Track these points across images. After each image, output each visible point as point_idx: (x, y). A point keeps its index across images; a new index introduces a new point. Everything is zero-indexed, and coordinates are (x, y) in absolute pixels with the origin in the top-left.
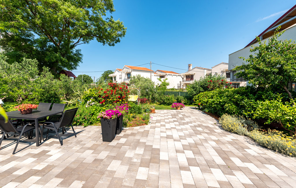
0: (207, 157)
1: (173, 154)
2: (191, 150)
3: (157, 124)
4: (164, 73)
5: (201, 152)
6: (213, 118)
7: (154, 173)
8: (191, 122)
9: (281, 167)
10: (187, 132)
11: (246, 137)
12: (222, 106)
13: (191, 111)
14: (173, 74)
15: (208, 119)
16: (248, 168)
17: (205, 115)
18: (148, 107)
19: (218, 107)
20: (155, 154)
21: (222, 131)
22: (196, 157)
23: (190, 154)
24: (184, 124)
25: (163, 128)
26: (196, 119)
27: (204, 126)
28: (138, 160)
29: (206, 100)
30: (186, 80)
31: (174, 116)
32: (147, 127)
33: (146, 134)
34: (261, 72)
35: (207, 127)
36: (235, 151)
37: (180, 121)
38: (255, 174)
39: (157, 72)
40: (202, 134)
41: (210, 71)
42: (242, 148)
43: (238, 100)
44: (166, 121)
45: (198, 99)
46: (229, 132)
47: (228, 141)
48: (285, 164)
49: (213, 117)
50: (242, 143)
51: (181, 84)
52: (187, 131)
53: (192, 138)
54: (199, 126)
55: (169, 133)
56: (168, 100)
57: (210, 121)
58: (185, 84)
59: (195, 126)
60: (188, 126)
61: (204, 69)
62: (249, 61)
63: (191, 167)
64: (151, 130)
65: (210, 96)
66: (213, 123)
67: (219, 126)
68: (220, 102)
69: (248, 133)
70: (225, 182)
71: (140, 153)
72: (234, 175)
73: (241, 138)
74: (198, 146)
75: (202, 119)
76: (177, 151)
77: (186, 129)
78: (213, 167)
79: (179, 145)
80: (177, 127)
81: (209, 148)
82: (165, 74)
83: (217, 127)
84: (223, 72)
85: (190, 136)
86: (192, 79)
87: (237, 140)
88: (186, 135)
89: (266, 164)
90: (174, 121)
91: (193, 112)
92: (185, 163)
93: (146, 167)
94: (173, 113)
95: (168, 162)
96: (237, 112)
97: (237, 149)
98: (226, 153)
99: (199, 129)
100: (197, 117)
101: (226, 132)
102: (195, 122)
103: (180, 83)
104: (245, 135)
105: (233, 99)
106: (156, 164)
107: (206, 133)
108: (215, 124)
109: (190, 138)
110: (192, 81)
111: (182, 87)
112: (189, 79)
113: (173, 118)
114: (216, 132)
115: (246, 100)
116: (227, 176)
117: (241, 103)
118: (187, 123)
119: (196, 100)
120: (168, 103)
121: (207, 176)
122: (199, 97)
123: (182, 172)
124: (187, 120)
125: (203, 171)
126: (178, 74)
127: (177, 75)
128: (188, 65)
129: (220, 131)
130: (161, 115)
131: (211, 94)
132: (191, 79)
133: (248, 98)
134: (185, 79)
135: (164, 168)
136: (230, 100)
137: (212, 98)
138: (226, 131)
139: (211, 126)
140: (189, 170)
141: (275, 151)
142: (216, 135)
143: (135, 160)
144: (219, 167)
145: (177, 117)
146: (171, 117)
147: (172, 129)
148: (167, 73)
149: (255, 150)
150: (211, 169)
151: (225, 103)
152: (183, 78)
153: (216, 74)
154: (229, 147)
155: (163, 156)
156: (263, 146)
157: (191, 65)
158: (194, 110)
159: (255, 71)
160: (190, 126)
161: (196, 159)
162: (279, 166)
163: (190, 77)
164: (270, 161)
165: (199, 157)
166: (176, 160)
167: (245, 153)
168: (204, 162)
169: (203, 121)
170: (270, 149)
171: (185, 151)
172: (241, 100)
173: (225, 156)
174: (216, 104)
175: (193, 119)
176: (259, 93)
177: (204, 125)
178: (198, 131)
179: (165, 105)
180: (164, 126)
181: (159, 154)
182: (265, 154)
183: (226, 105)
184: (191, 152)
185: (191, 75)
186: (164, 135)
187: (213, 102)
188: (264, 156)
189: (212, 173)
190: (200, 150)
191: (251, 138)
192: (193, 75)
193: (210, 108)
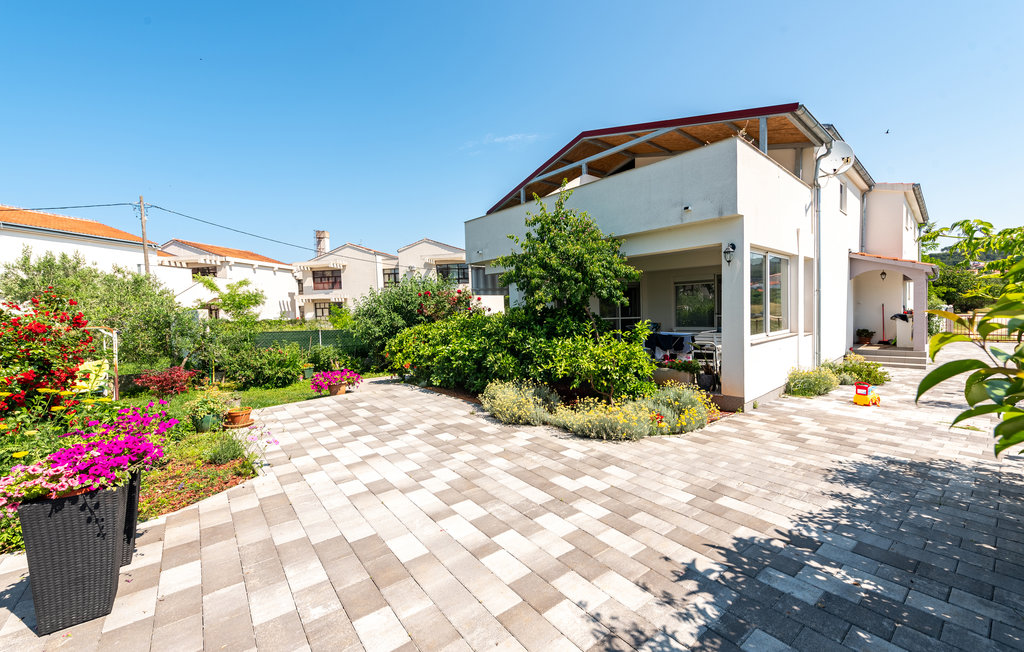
0: (513, 499)
1: (430, 530)
2: (466, 498)
3: (299, 462)
4: (214, 257)
5: (492, 492)
6: (460, 400)
7: (415, 608)
8: (410, 425)
9: (623, 464)
10: (420, 456)
11: (547, 427)
12: (479, 362)
13: (385, 390)
14: (257, 263)
15: (448, 406)
16: (586, 487)
17: (434, 396)
18: (212, 406)
19: (465, 365)
20: (375, 558)
21: (498, 426)
22: (490, 510)
23: (469, 509)
24: (394, 435)
25: (336, 470)
26: (416, 410)
27: (450, 426)
28: (326, 606)
29: (427, 351)
30: (315, 289)
31: (341, 418)
32: (264, 484)
33: (279, 509)
34: (552, 274)
35: (460, 427)
36: (549, 463)
37: (372, 429)
38: (602, 492)
39: (172, 249)
40: (461, 447)
41: (395, 262)
42: (555, 453)
43: (515, 342)
44: (323, 440)
45: (401, 351)
46: (514, 424)
47: (524, 447)
48: (623, 456)
49: (457, 397)
50: (549, 442)
51: (293, 302)
52: (418, 451)
53: (445, 467)
54: (441, 429)
55: (368, 475)
56: (281, 364)
57: (455, 409)
58: (313, 300)
59: (429, 433)
60: (409, 439)
61: (376, 254)
62: (526, 247)
63: (497, 539)
64: (291, 489)
65: (439, 338)
66: (466, 413)
67: (486, 417)
68: (470, 351)
69: (549, 417)
70: (574, 532)
71: (315, 583)
72: (577, 511)
73: (541, 431)
74: (475, 482)
75: (435, 409)
76: (434, 518)
77: (414, 449)
78: (537, 515)
79: (426, 499)
80: (382, 451)
81: (501, 477)
82: (219, 260)
83: (484, 421)
84: (427, 266)
85: (438, 463)
86: (337, 285)
87: (537, 438)
88: (425, 465)
89: (604, 467)
90: (355, 435)
91: (396, 394)
92: (477, 537)
93: (378, 609)
94: (327, 408)
95: (430, 557)
96: (518, 372)
97: (550, 457)
98: (538, 473)
99: (445, 437)
100: (416, 407)
101: (507, 428)
102: (421, 422)
103: (289, 300)
104: (545, 423)
105: (504, 342)
106: (403, 583)
107: (468, 442)
108: (472, 413)
109: (439, 468)
110: (335, 291)
111: (298, 315)
112: (326, 286)
113: (340, 426)
114: (488, 435)
115: (531, 340)
116: (570, 518)
117: (525, 349)
118: (401, 430)
119: (394, 354)
120: (279, 378)
121: (539, 539)
122: (401, 342)
123: (487, 560)
124: (393, 422)
125: (525, 533)
126: (279, 262)
127: (276, 266)
128: (313, 234)
129: (492, 428)
130: (289, 426)
131: (437, 329)
132: (333, 284)
133: (534, 335)
134: (309, 282)
135: (435, 580)
136: (498, 343)
137: (445, 341)
138: (505, 423)
139: (467, 421)
140: (498, 547)
141: (602, 438)
142: (492, 440)
143: (315, 613)
144: (545, 508)
145: (353, 419)
146: (332, 424)
147: (369, 461)
148: (228, 259)
149: (576, 448)
150: (537, 520)
151: (485, 352)
152: (300, 282)
153: (411, 270)
154: (535, 458)
155: (405, 549)
156: (583, 434)
157: (327, 235)
158: (391, 386)
159: (542, 272)
160: (416, 436)
161: (494, 514)
162: (619, 463)
163: (329, 278)
164: (605, 460)
165: (498, 507)
166: (450, 540)
167: (564, 460)
168: (515, 513)
169: (439, 414)
170: (594, 438)
171: (454, 507)
172: (521, 341)
173: (540, 480)
174: (462, 358)
175: (408, 414)
176: (548, 322)
177: (448, 422)
178: (448, 443)
179: (268, 388)
180: (332, 459)
181: (388, 551)
182: (592, 450)
183: (491, 358)
184: (469, 503)
185: (332, 271)
186: (356, 487)
187: (453, 353)
188: (592, 454)
189: (543, 528)
190: (485, 488)
191: (556, 426)
192: (340, 270)
193: (443, 372)
